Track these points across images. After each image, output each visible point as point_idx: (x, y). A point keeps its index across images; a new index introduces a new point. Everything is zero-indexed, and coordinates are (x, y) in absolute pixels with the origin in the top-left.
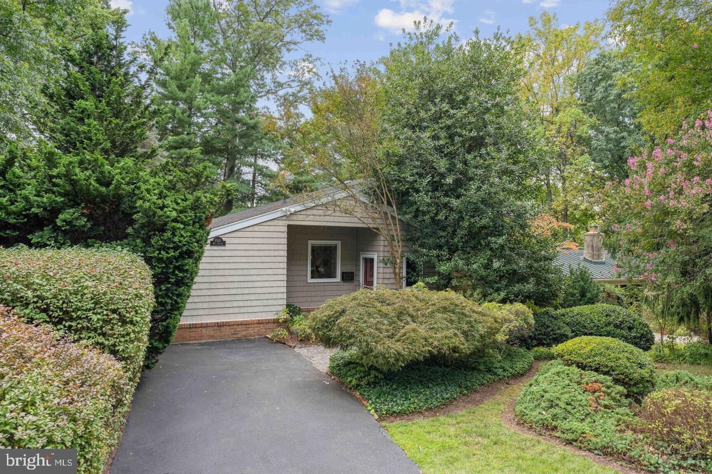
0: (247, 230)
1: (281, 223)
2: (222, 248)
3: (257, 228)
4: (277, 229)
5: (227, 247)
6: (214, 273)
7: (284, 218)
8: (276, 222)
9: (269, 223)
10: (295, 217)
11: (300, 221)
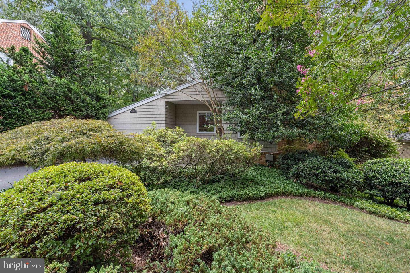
0: (146, 105)
1: (162, 100)
2: (135, 114)
3: (150, 104)
4: (160, 103)
5: (138, 113)
6: (132, 125)
7: (163, 98)
8: (159, 100)
9: (156, 101)
10: (169, 97)
11: (171, 99)
